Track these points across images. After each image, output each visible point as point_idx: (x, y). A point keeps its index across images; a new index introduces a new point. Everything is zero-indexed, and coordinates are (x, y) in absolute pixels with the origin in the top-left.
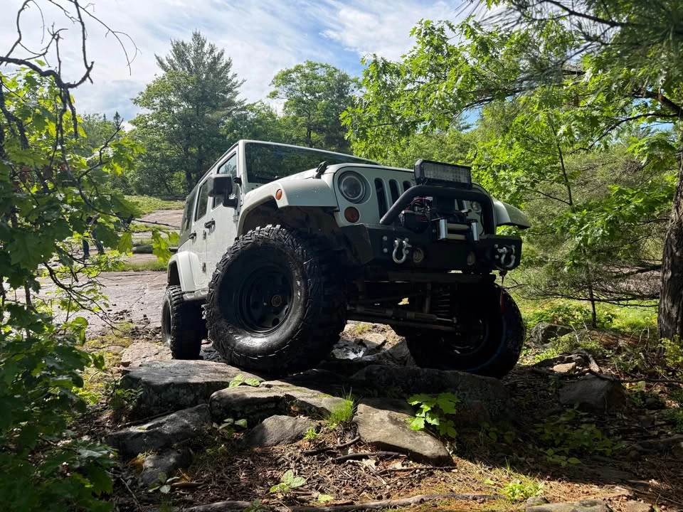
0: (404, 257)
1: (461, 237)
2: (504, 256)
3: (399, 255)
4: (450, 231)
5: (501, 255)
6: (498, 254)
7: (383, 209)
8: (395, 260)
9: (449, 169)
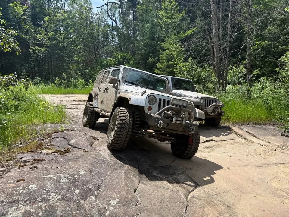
0: (162, 126)
1: (179, 122)
2: (191, 130)
3: (160, 125)
4: (176, 120)
5: (191, 129)
6: (190, 128)
7: (159, 109)
8: (159, 127)
9: (181, 101)
